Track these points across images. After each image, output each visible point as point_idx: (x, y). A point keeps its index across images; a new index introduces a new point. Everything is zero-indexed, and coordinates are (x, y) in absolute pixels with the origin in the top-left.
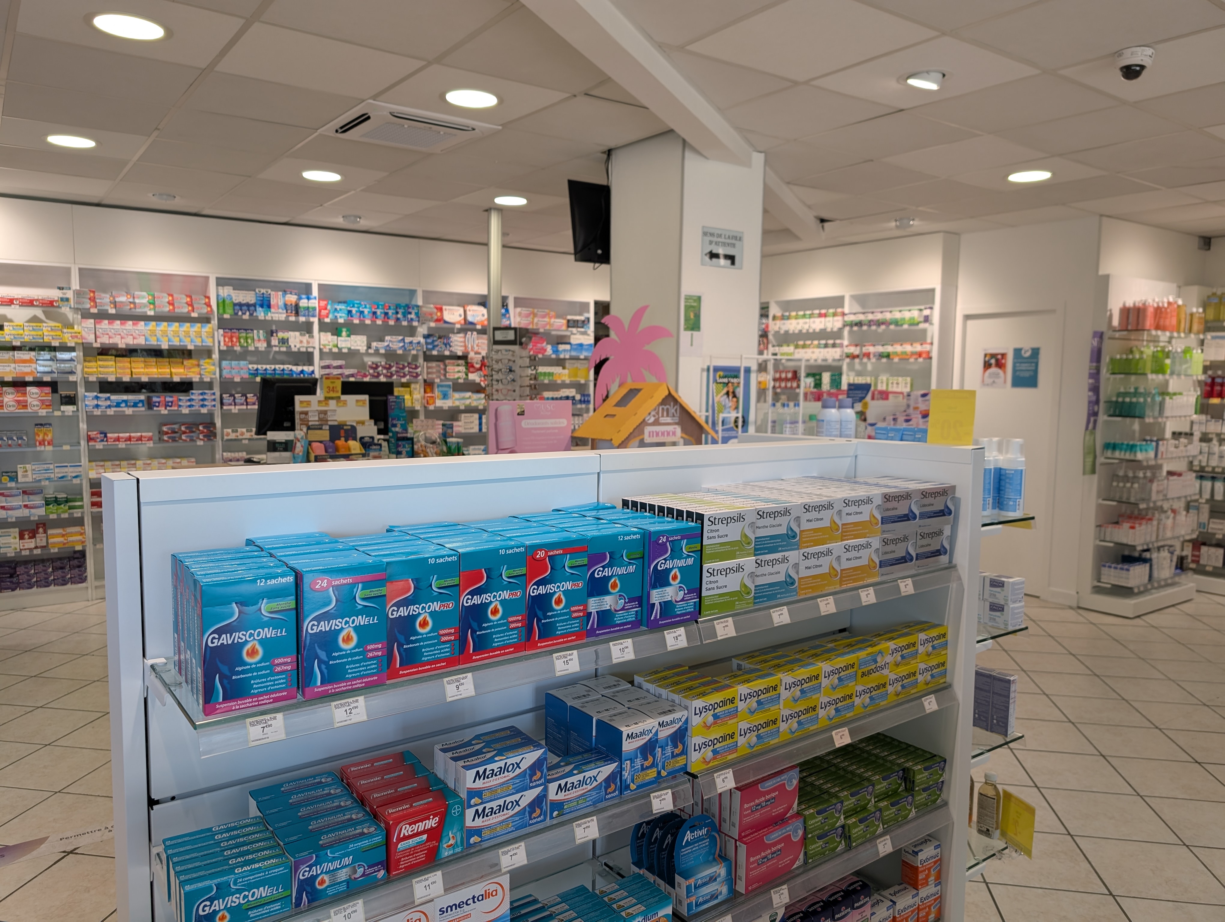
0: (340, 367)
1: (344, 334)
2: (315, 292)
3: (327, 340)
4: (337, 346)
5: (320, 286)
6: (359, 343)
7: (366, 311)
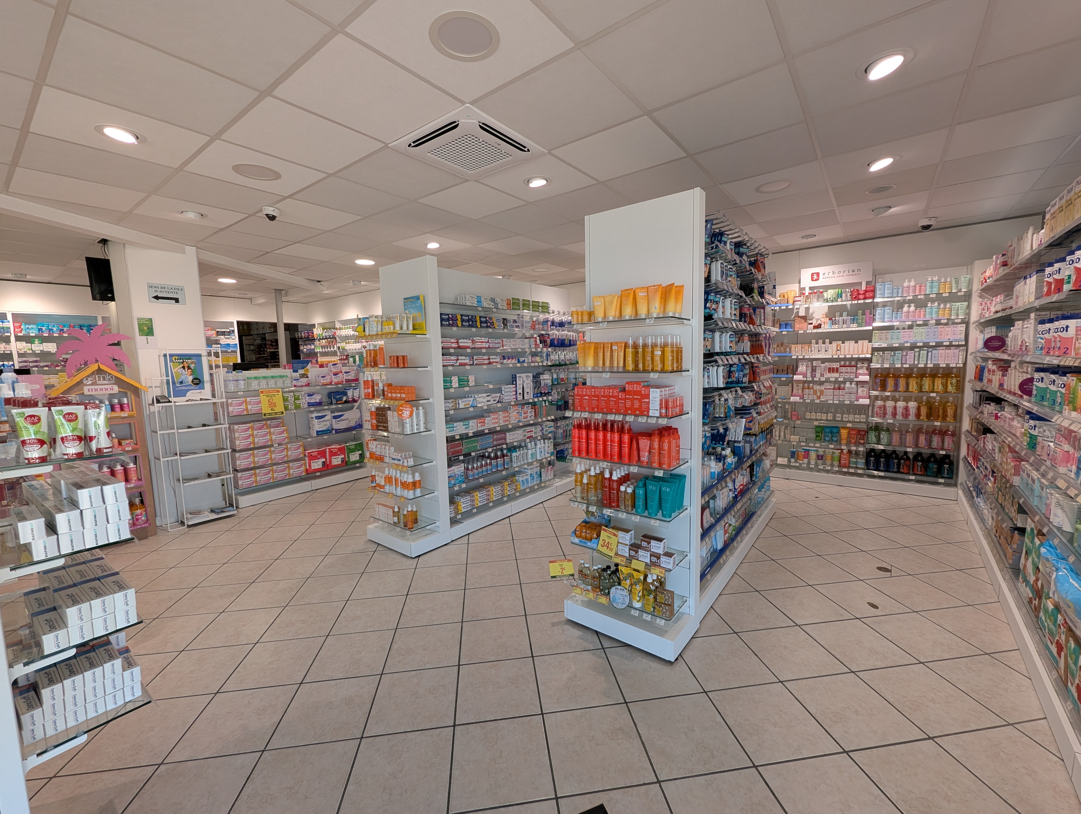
0: (36, 361)
1: (36, 342)
2: (10, 317)
3: (23, 346)
4: (32, 349)
5: (14, 315)
6: (50, 347)
7: (55, 329)
